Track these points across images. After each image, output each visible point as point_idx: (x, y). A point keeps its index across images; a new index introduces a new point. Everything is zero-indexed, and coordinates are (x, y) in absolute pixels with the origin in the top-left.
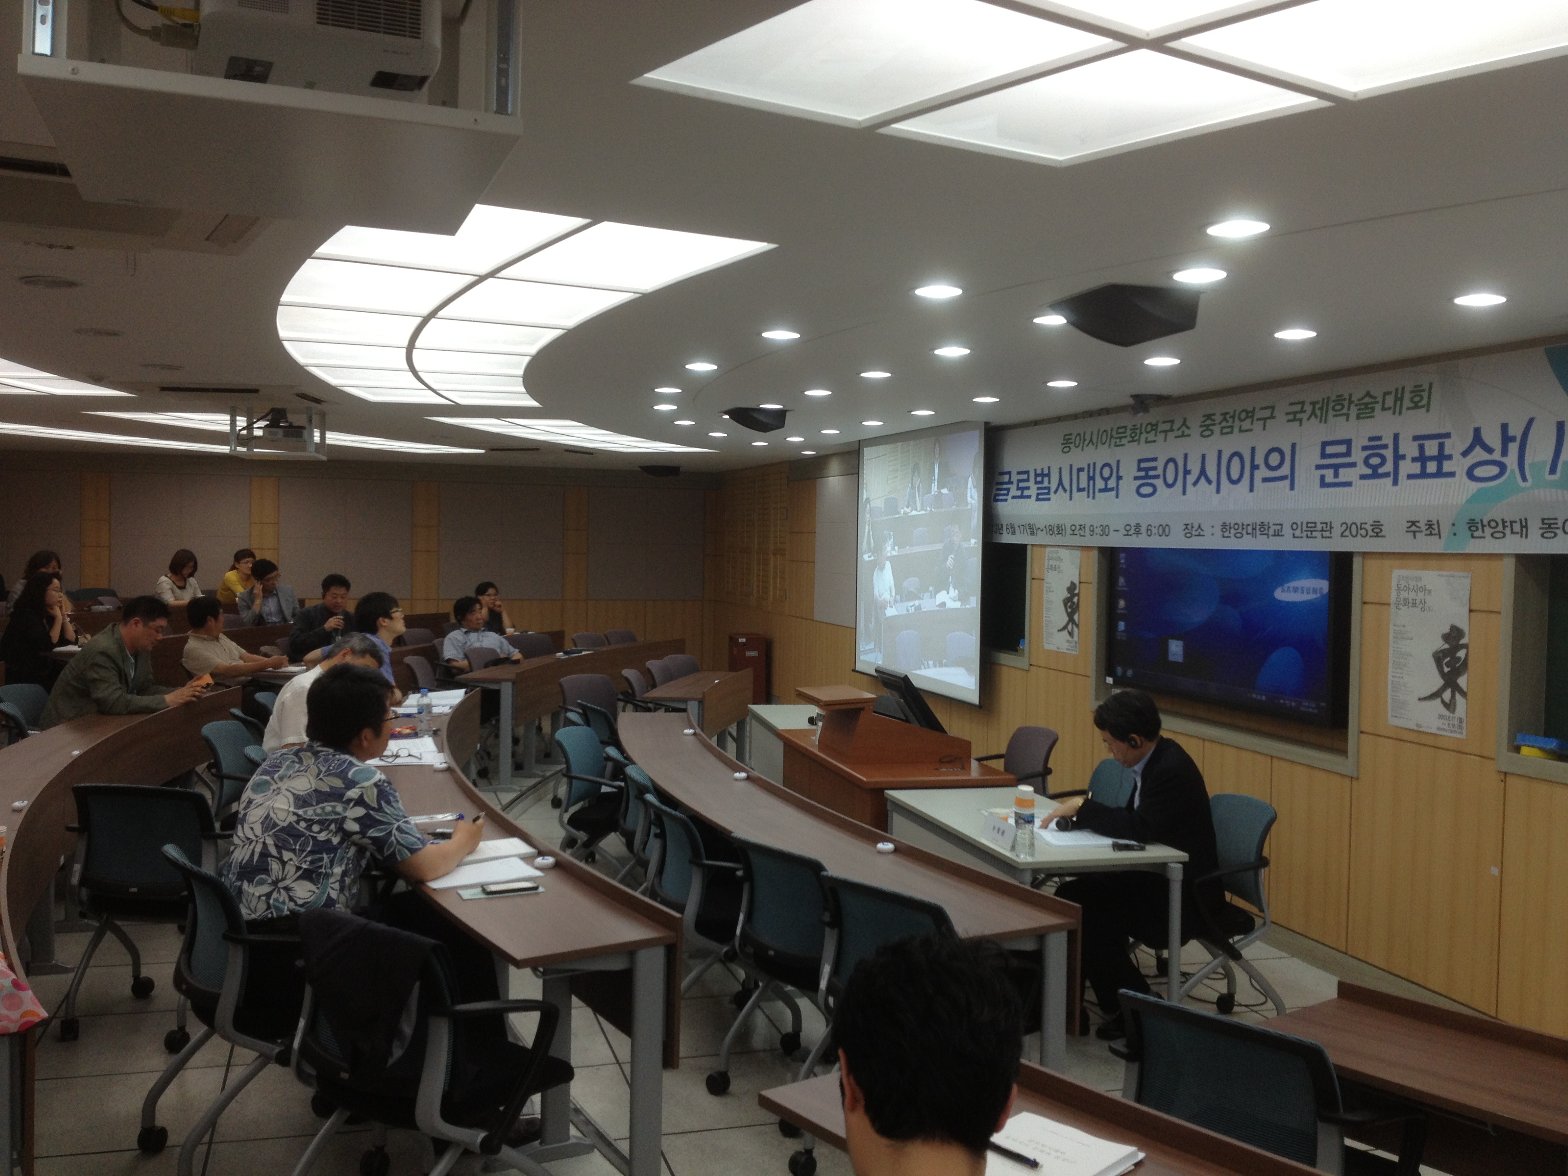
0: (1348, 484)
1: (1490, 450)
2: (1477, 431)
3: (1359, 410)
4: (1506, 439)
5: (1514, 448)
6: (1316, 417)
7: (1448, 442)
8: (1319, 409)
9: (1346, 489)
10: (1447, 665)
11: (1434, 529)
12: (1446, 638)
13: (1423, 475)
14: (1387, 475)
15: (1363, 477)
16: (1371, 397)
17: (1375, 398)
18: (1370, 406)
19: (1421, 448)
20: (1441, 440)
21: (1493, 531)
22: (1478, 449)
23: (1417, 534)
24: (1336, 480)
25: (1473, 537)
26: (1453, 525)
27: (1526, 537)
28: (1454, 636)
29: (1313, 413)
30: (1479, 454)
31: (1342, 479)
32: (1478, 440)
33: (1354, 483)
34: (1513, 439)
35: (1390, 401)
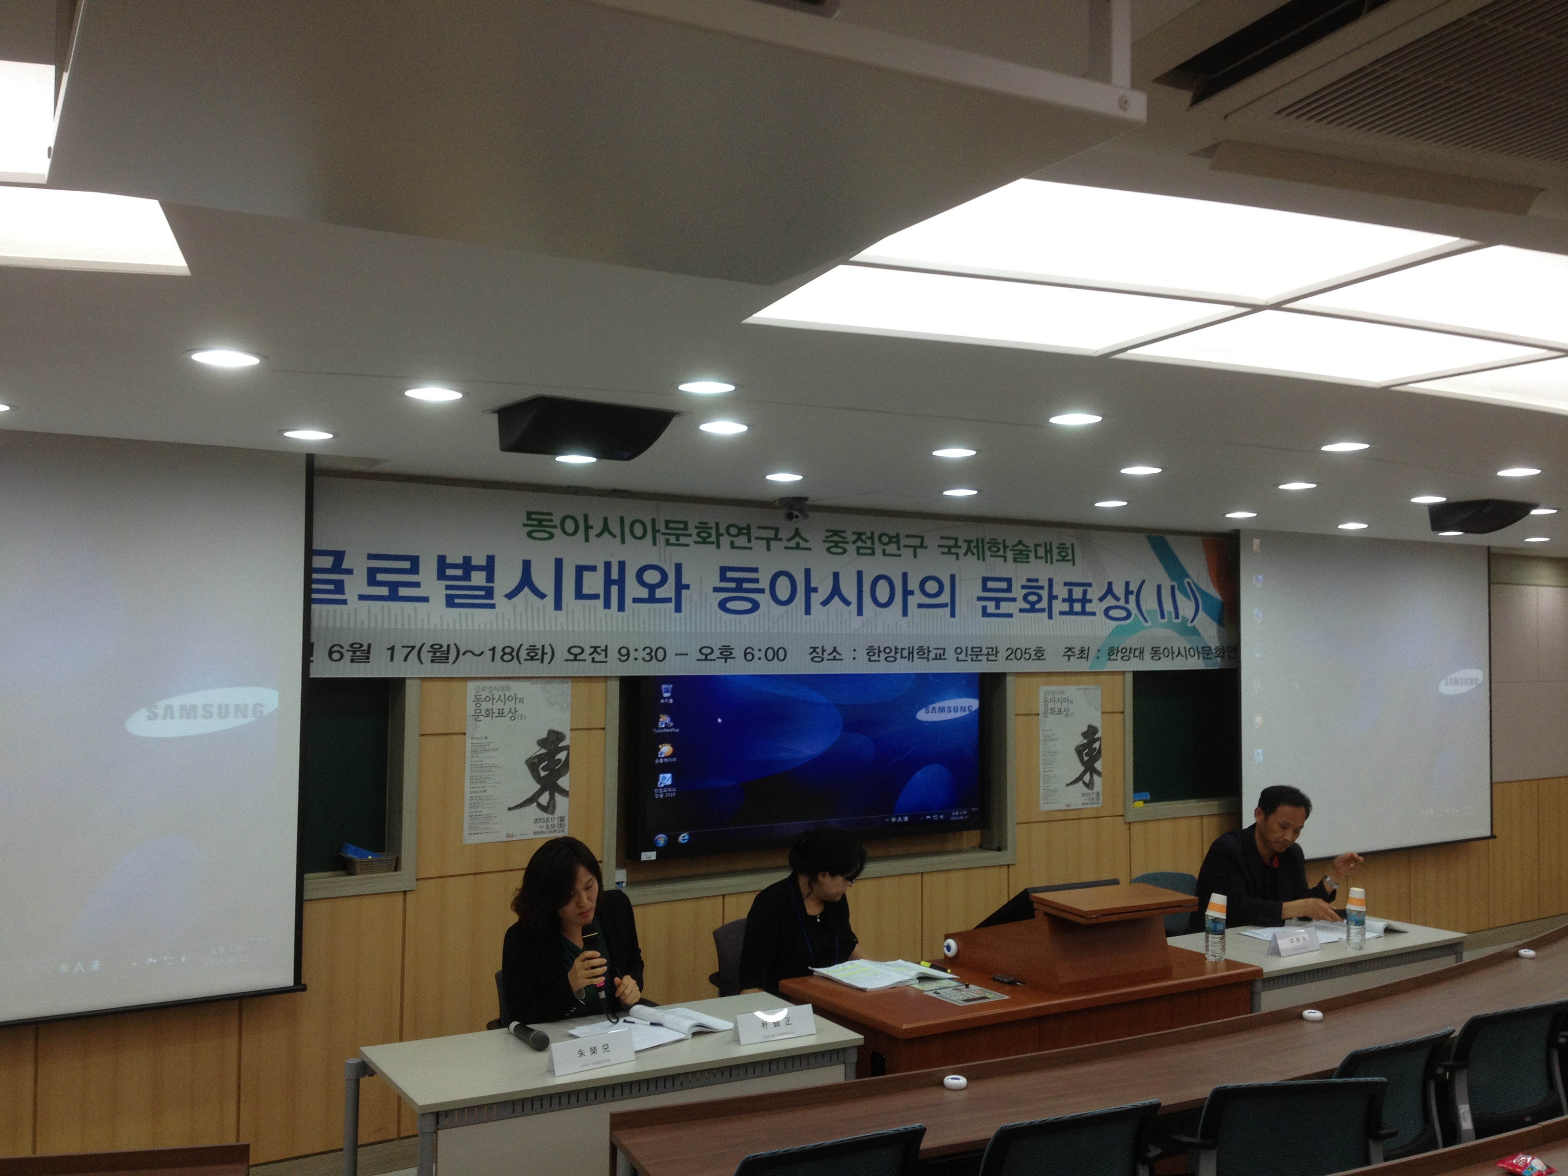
0: (1010, 616)
1: (1118, 599)
2: (1110, 584)
3: (1014, 554)
4: (1128, 593)
5: (1132, 598)
6: (974, 554)
7: (1089, 589)
8: (975, 547)
9: (1008, 619)
10: (1087, 755)
11: (1085, 654)
12: (1085, 735)
13: (1071, 612)
14: (1043, 610)
15: (1022, 610)
16: (1024, 545)
17: (1028, 547)
18: (1024, 553)
19: (1070, 592)
20: (1085, 588)
21: (1123, 655)
22: (1109, 597)
23: (1071, 657)
24: (997, 612)
25: (1109, 659)
26: (1099, 651)
27: (1143, 659)
28: (1090, 733)
29: (969, 550)
30: (1110, 601)
31: (1002, 611)
32: (1110, 591)
33: (1014, 616)
34: (1132, 593)
35: (1041, 552)
